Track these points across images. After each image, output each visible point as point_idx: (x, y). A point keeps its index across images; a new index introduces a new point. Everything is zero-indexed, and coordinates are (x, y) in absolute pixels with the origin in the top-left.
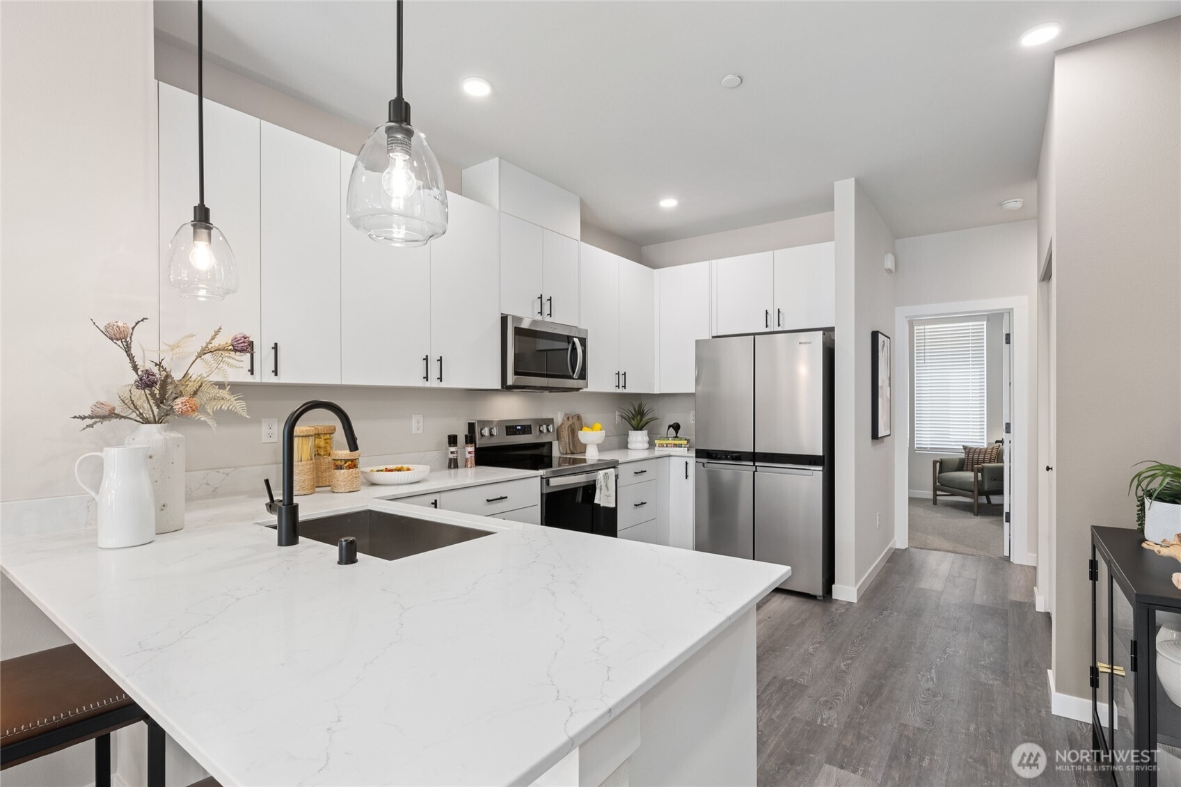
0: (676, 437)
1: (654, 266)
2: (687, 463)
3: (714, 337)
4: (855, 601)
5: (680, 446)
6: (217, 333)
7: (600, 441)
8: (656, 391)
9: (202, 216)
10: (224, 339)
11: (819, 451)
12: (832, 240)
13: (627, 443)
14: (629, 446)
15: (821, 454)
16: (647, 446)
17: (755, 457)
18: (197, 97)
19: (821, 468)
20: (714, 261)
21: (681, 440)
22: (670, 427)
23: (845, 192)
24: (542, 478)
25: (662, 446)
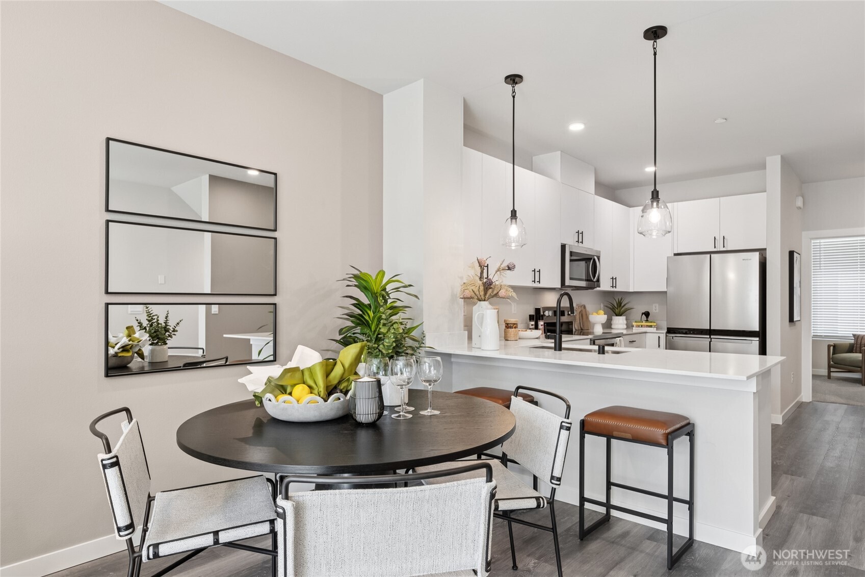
0: (647, 320)
1: (629, 206)
2: (659, 337)
3: (675, 255)
4: (781, 423)
5: (651, 326)
6: (503, 262)
7: (604, 322)
8: (631, 290)
9: (514, 214)
10: (505, 265)
11: (756, 327)
12: (765, 191)
13: (611, 325)
14: (613, 327)
15: (758, 330)
16: (625, 327)
17: (711, 332)
18: (512, 165)
19: (758, 339)
20: (675, 204)
21: (651, 322)
22: (643, 314)
23: (774, 164)
24: (591, 340)
25: (638, 326)
